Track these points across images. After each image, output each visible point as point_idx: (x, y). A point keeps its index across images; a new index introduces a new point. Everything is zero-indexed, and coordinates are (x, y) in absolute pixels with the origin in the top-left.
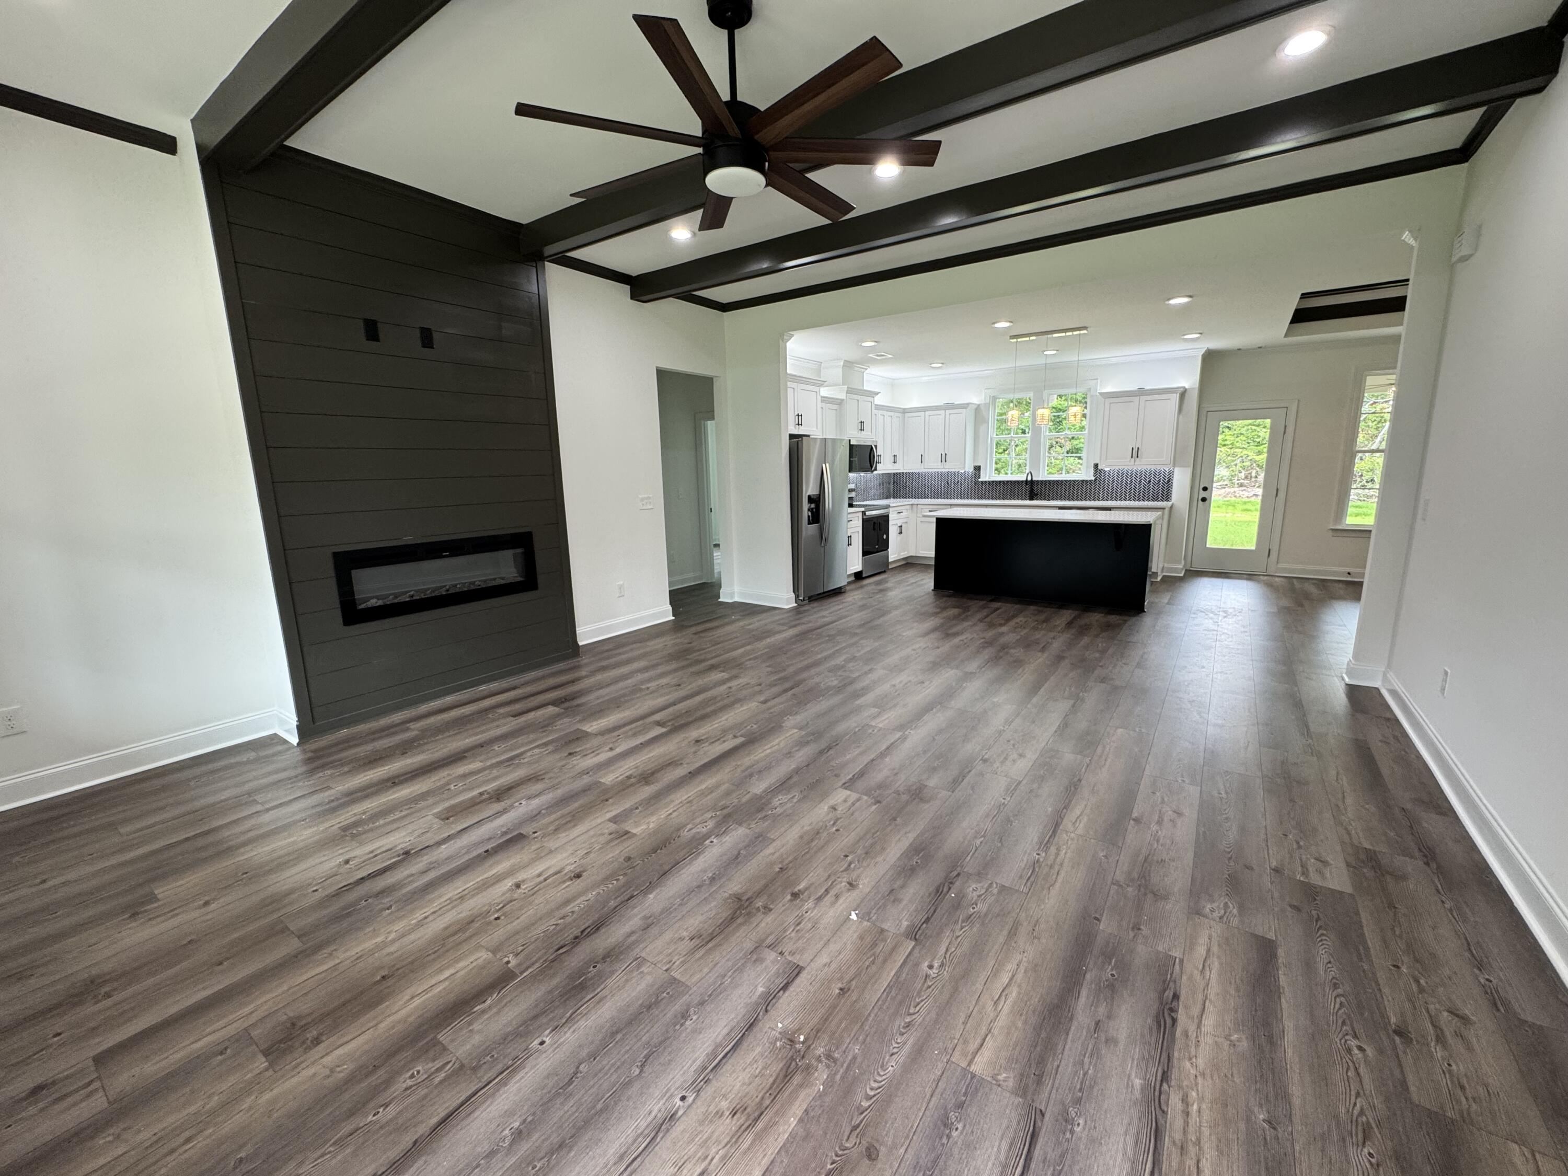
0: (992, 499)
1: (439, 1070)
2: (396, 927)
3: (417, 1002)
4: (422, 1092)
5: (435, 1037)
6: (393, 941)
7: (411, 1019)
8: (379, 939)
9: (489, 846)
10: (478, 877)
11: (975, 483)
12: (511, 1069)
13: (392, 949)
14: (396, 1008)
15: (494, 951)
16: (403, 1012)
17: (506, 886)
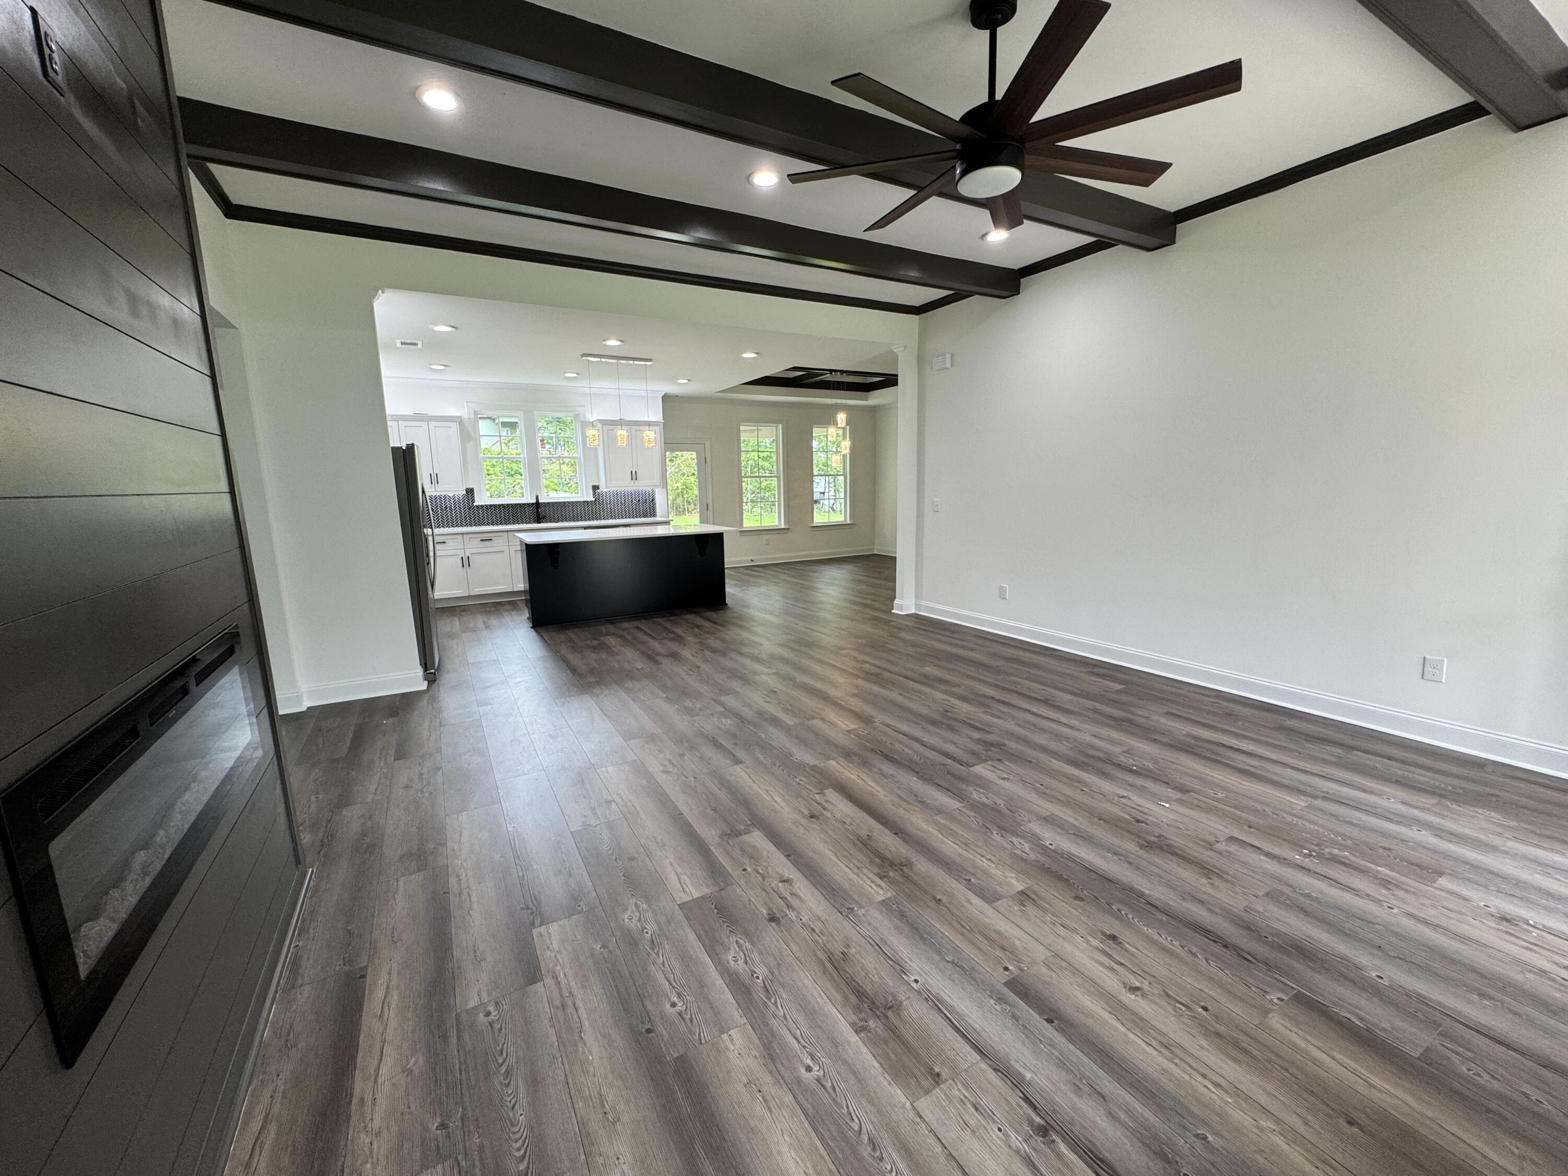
0: (492, 524)
1: (1457, 1053)
2: (1247, 1121)
3: (1375, 1080)
4: (1491, 1066)
5: (1418, 1059)
6: (1278, 1121)
7: (1406, 1085)
8: (1280, 1141)
9: (1037, 1021)
10: (1116, 1030)
11: (469, 509)
12: (1423, 1000)
13: (1295, 1121)
14: (1395, 1101)
15: (1267, 1012)
16: (1399, 1093)
17: (1135, 1000)
